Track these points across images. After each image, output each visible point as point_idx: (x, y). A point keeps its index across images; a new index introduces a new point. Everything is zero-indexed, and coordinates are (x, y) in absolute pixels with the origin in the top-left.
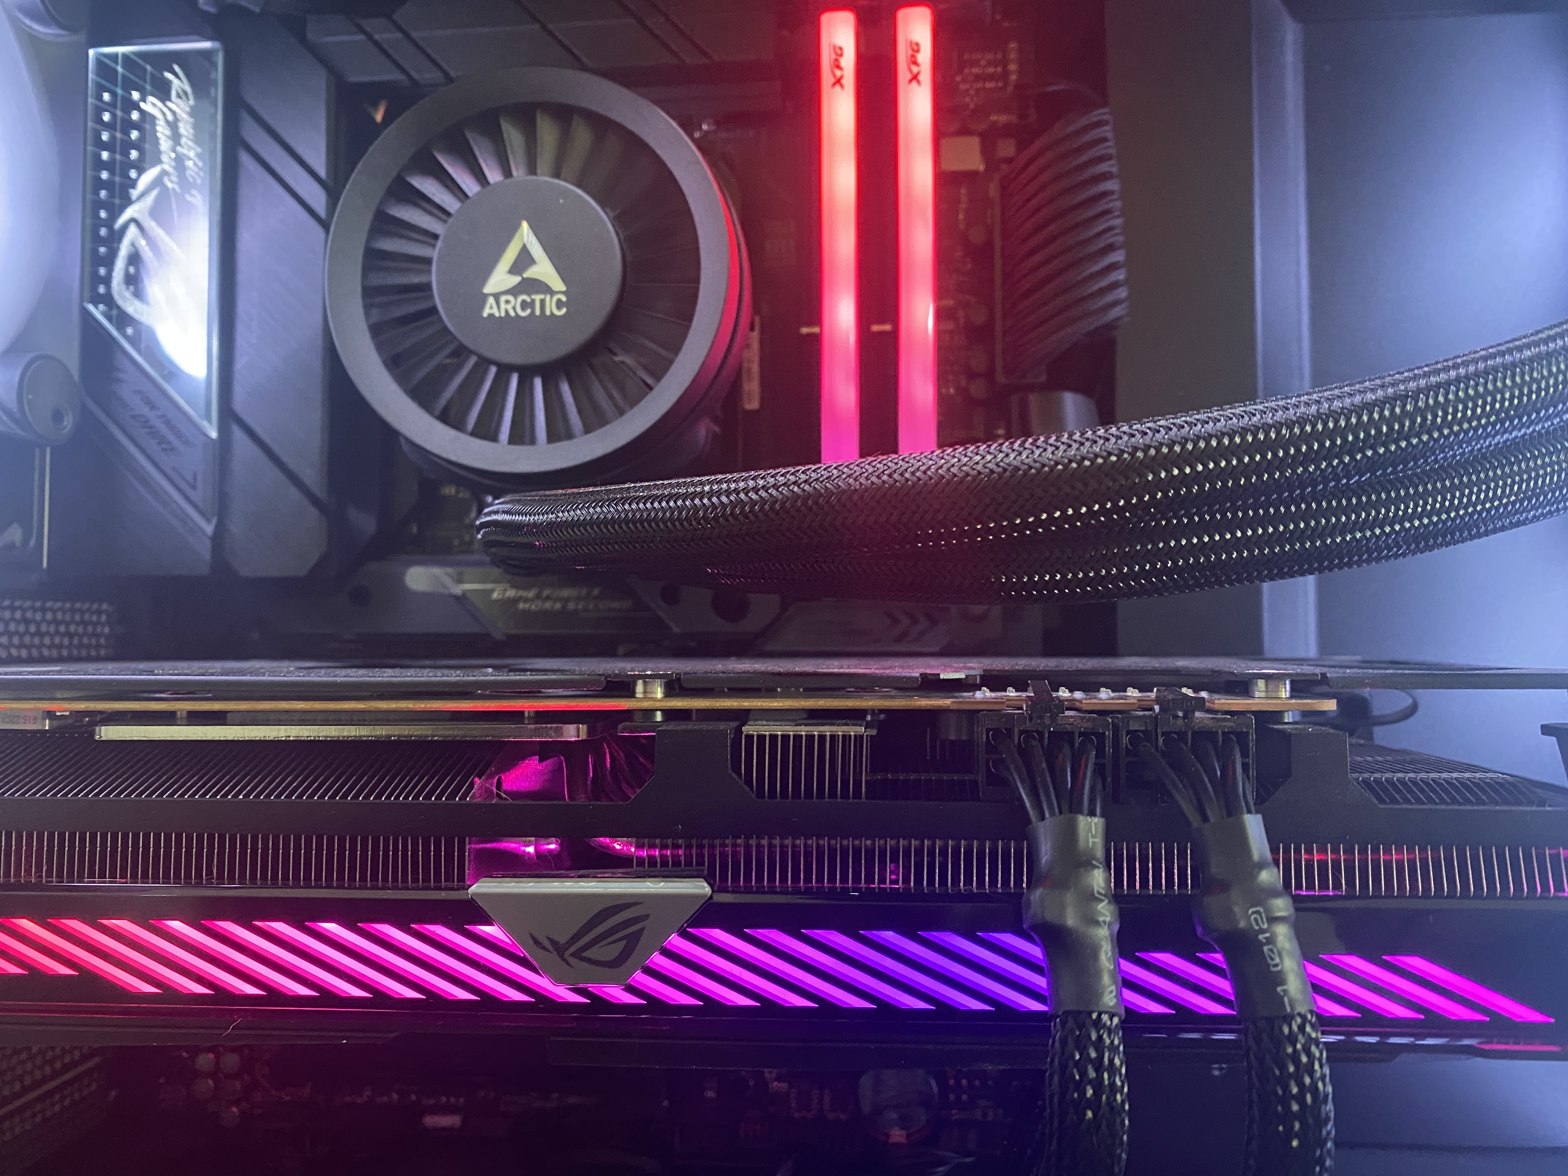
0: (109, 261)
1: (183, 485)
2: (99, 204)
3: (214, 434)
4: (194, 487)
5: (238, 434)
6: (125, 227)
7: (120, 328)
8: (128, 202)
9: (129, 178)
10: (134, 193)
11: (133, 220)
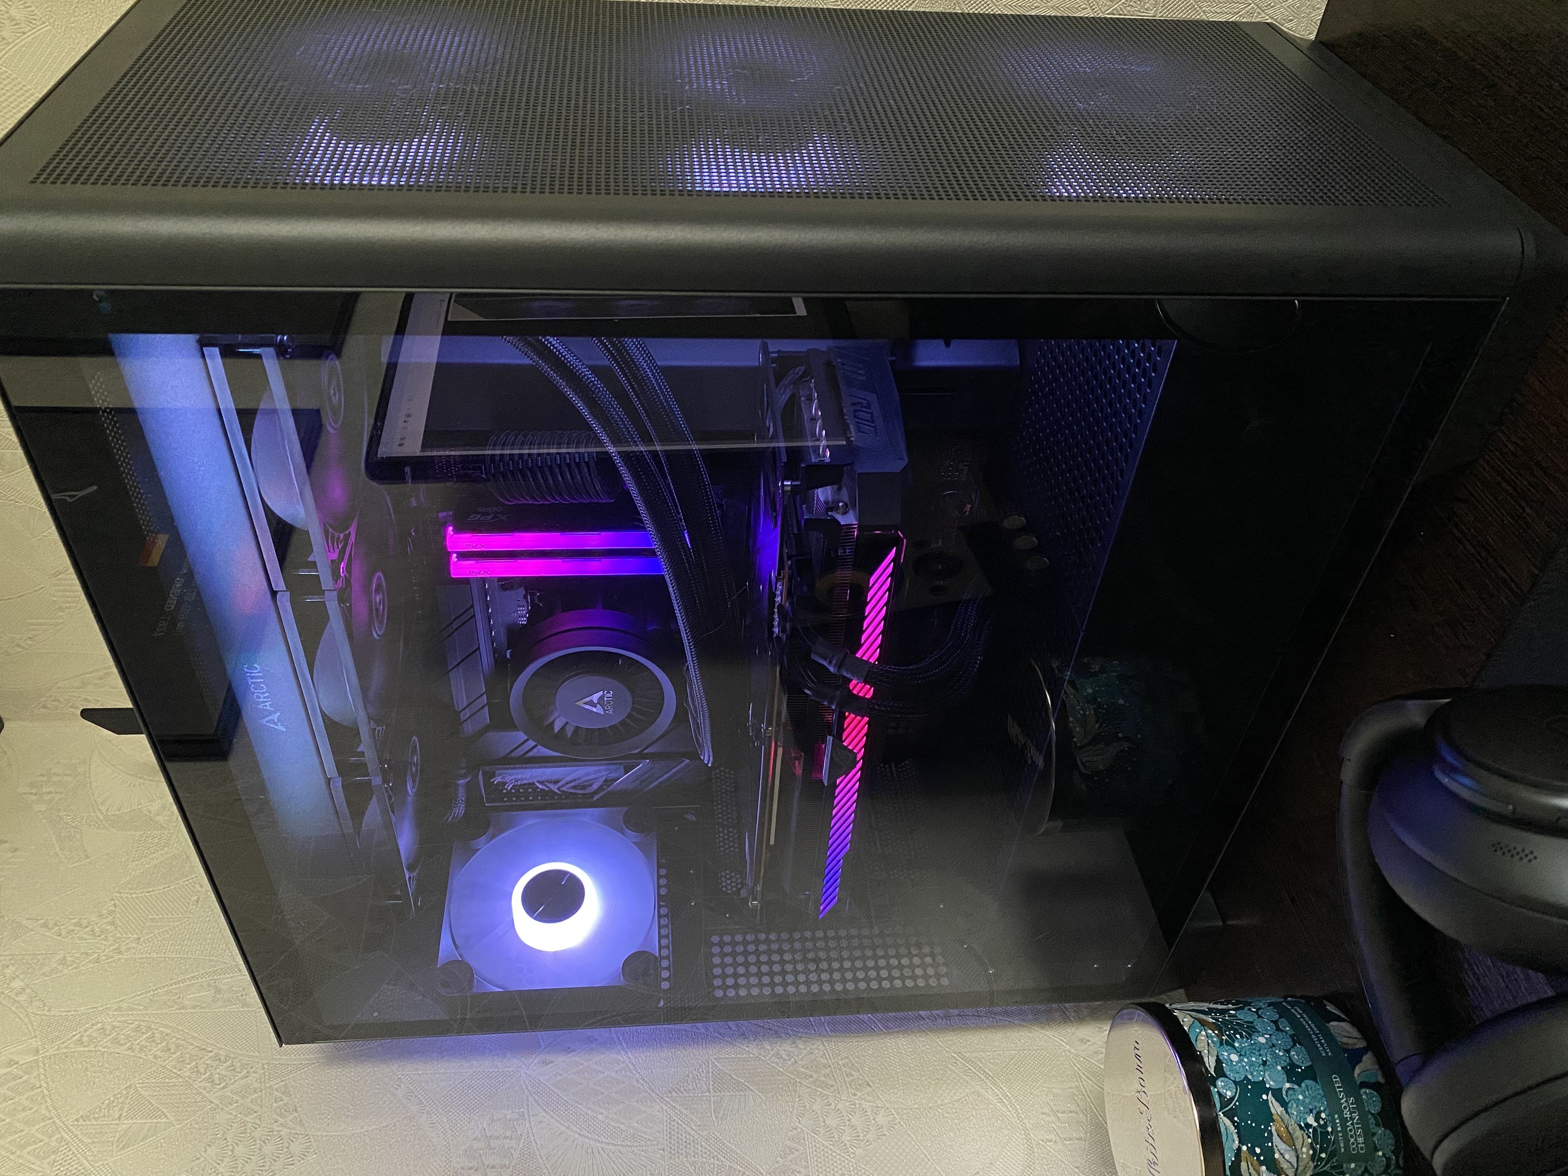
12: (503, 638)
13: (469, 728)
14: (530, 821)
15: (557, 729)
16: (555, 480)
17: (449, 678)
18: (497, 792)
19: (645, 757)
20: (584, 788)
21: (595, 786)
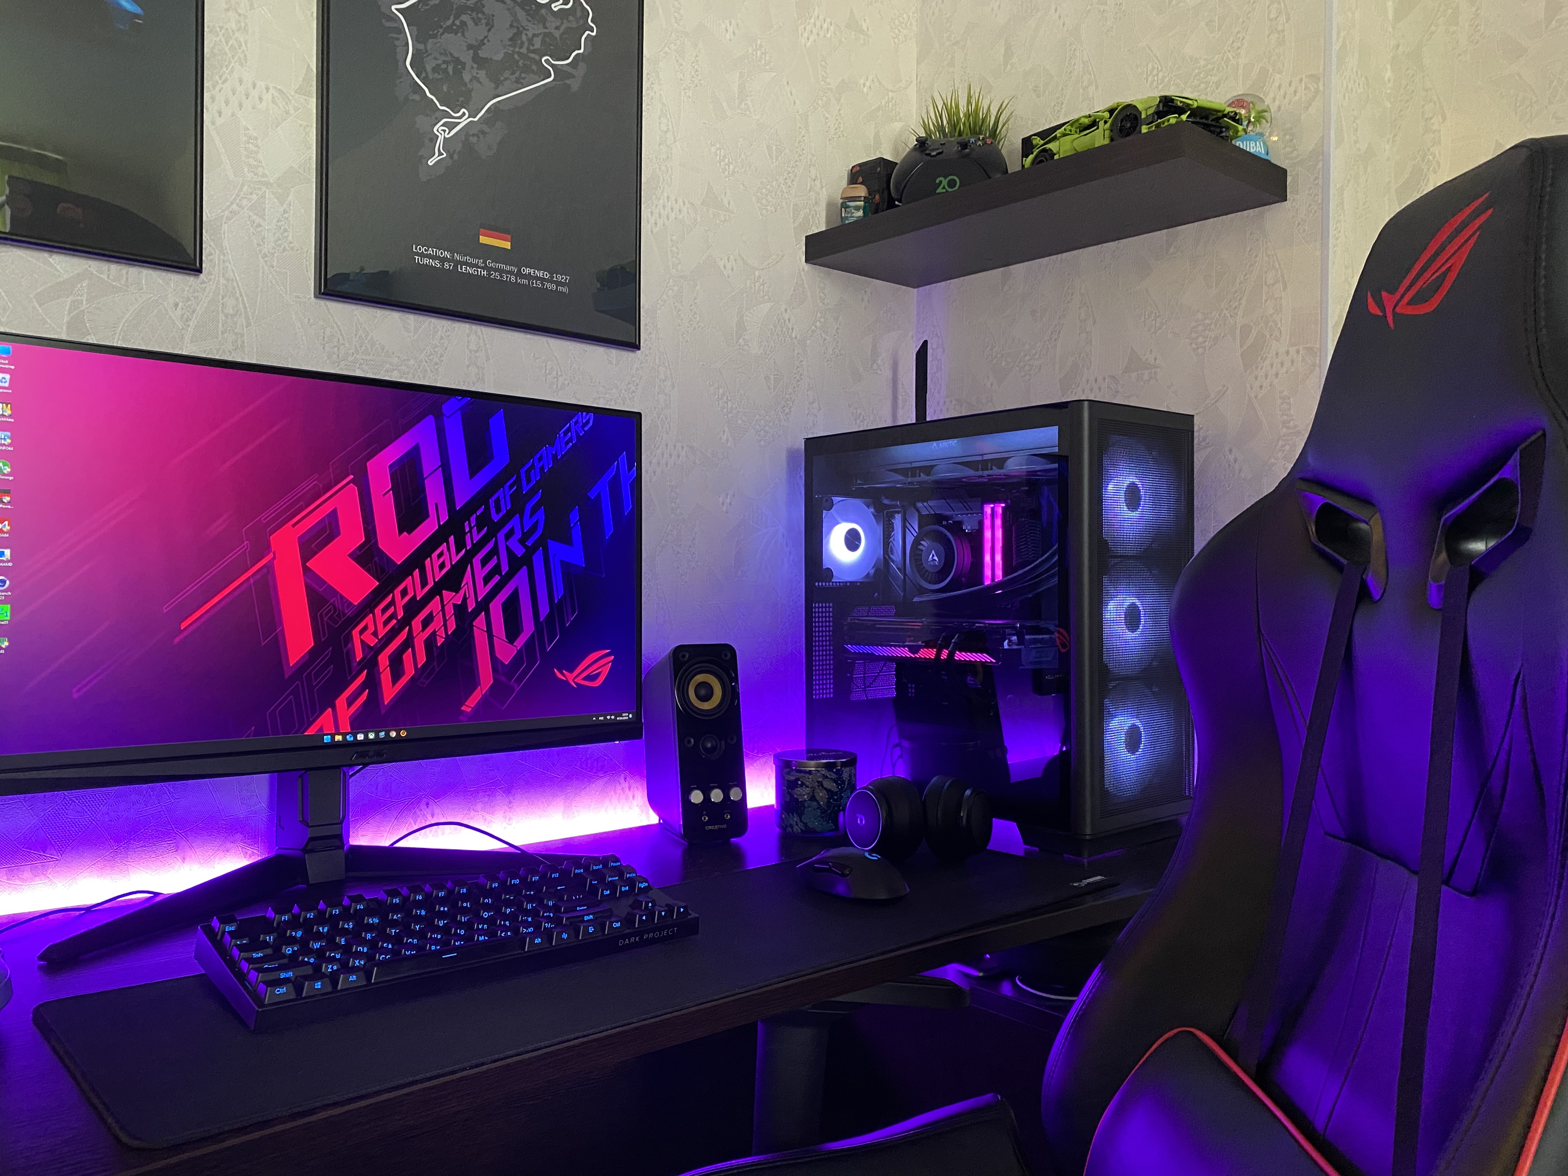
12: (957, 519)
13: (919, 505)
14: (879, 530)
15: (922, 542)
16: (1022, 545)
17: (941, 499)
18: (891, 516)
19: (904, 577)
20: (891, 551)
21: (892, 556)
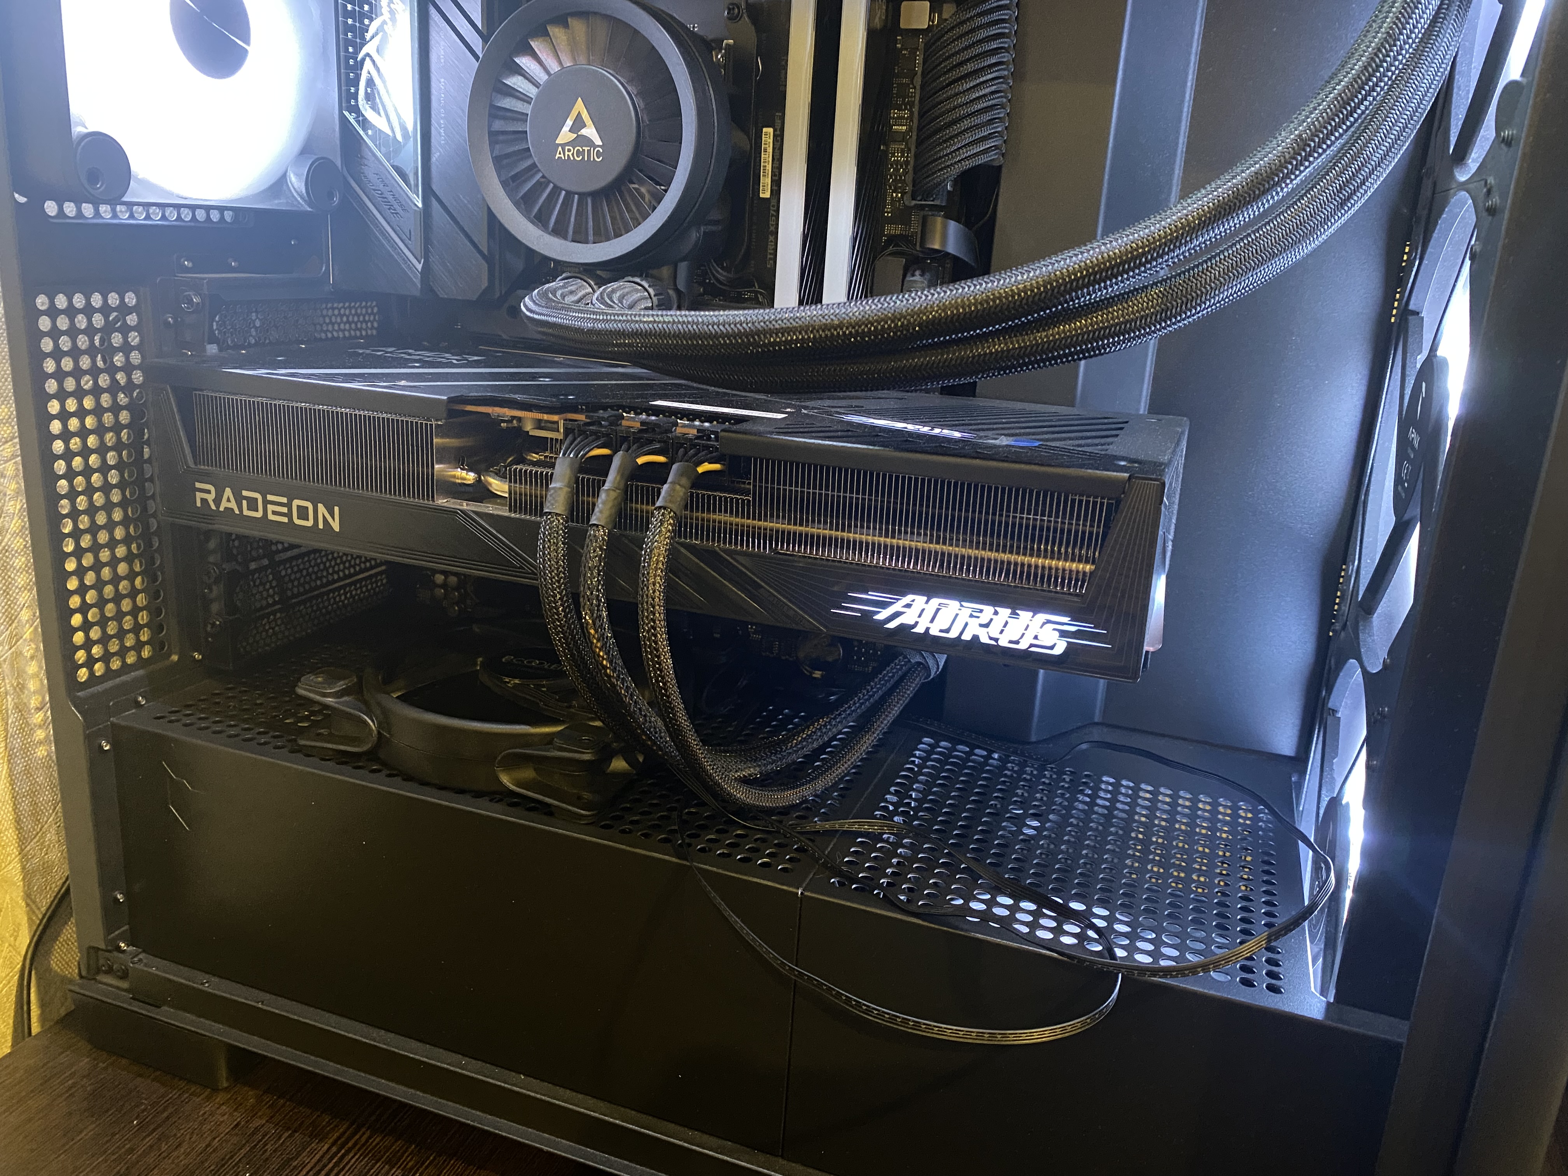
0: (356, 83)
1: (404, 237)
2: (348, 43)
3: (420, 205)
4: (410, 239)
5: (434, 203)
6: (363, 60)
7: (364, 130)
8: (364, 43)
9: (364, 24)
10: (368, 36)
11: (368, 55)
